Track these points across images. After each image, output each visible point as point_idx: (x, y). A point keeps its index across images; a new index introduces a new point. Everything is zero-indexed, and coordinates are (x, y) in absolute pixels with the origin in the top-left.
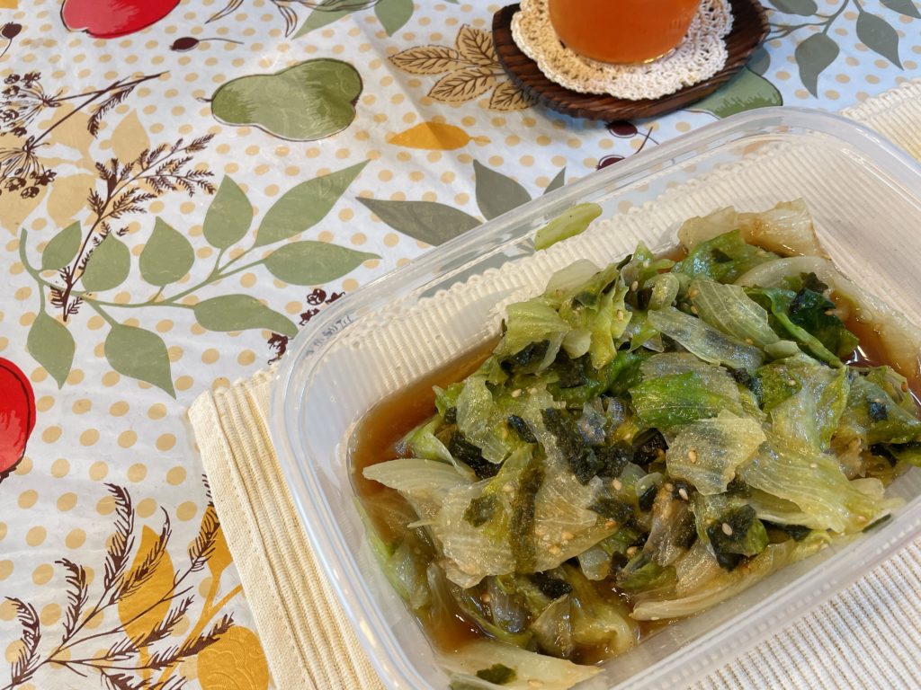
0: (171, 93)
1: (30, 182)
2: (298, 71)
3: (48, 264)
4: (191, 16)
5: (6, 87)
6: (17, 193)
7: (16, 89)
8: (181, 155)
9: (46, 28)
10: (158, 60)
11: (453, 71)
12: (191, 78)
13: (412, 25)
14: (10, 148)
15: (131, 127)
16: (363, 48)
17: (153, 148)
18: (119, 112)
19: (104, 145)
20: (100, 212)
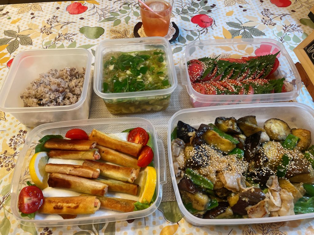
0: (75, 26)
1: (49, 33)
2: (96, 28)
3: (45, 45)
4: (85, 14)
5: (52, 17)
6: (46, 34)
7: (54, 18)
8: (71, 35)
9: (63, 9)
10: (76, 20)
11: (119, 35)
12: (79, 24)
13: (118, 26)
14: (48, 27)
15: (67, 29)
16: (108, 28)
17: (68, 33)
18: (66, 26)
19: (61, 31)
20: (55, 40)
